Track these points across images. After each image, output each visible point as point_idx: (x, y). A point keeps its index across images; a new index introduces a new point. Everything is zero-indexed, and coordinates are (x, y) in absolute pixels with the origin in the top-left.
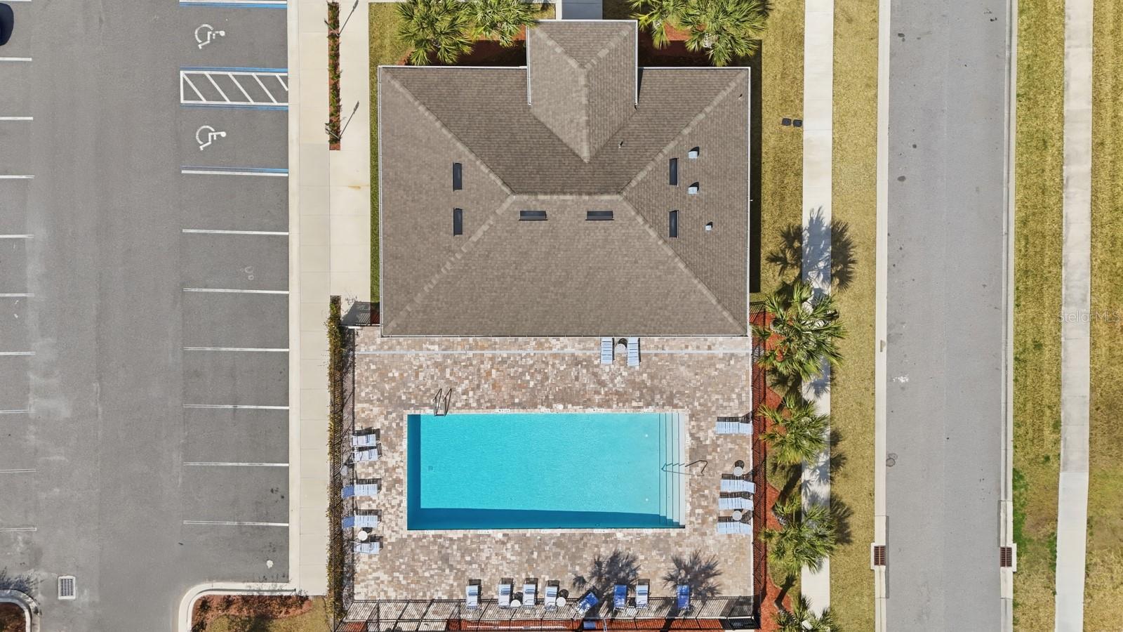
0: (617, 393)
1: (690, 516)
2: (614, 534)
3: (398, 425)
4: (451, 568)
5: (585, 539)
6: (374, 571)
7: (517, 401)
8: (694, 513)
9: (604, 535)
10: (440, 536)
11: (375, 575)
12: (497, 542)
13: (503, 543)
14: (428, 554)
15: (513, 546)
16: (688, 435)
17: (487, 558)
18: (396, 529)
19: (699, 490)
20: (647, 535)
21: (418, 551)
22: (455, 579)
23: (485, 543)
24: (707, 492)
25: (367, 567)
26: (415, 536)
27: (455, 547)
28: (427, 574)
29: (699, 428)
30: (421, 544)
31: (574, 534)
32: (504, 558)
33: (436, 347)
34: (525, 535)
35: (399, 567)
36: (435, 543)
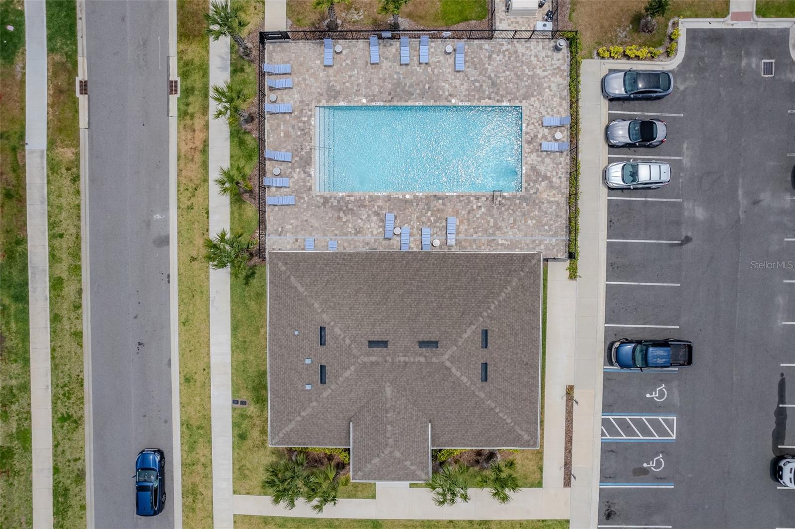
0: (365, 207)
1: (311, 115)
2: (368, 102)
4: (489, 77)
5: (390, 98)
6: (547, 76)
7: (441, 201)
8: (308, 117)
9: (375, 101)
10: (498, 101)
12: (456, 96)
13: (451, 95)
14: (507, 87)
15: (444, 92)
16: (313, 175)
17: (463, 85)
18: (531, 107)
19: (305, 134)
20: (344, 101)
21: (514, 90)
22: (487, 69)
23: (465, 96)
24: (299, 133)
25: (552, 79)
26: (517, 101)
27: (487, 93)
28: (508, 73)
29: (304, 180)
30: (512, 96)
31: (398, 101)
32: (450, 84)
33: (500, 242)
34: (435, 101)
35: (528, 79)
36: (502, 96)
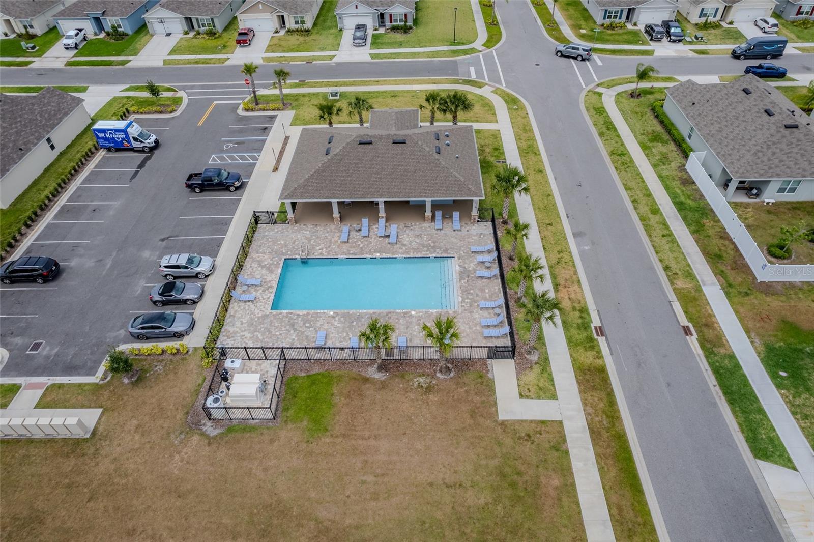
0: (413, 249)
1: (462, 303)
2: (410, 312)
3: (277, 262)
4: (295, 330)
5: (390, 315)
7: (351, 252)
8: (464, 302)
9: (403, 313)
10: (291, 313)
11: (242, 334)
12: (329, 317)
13: (333, 317)
14: (281, 323)
15: (339, 319)
16: (457, 266)
17: (321, 325)
18: (263, 309)
19: (466, 291)
20: (432, 313)
21: (275, 321)
22: (297, 336)
23: (321, 317)
24: (471, 291)
26: (274, 313)
27: (300, 319)
28: (278, 333)
29: (465, 263)
30: (277, 317)
31: (382, 313)
32: (332, 325)
34: (349, 313)
36: (287, 317)
